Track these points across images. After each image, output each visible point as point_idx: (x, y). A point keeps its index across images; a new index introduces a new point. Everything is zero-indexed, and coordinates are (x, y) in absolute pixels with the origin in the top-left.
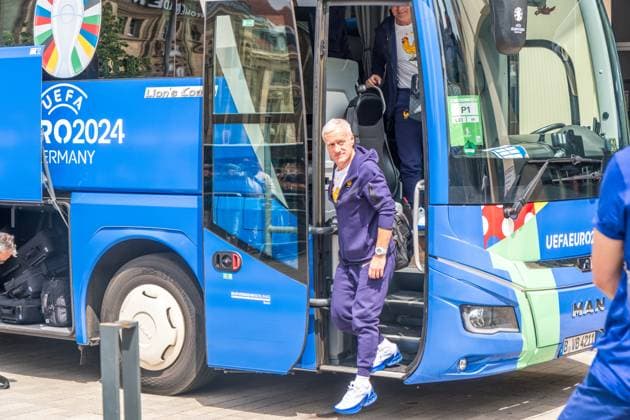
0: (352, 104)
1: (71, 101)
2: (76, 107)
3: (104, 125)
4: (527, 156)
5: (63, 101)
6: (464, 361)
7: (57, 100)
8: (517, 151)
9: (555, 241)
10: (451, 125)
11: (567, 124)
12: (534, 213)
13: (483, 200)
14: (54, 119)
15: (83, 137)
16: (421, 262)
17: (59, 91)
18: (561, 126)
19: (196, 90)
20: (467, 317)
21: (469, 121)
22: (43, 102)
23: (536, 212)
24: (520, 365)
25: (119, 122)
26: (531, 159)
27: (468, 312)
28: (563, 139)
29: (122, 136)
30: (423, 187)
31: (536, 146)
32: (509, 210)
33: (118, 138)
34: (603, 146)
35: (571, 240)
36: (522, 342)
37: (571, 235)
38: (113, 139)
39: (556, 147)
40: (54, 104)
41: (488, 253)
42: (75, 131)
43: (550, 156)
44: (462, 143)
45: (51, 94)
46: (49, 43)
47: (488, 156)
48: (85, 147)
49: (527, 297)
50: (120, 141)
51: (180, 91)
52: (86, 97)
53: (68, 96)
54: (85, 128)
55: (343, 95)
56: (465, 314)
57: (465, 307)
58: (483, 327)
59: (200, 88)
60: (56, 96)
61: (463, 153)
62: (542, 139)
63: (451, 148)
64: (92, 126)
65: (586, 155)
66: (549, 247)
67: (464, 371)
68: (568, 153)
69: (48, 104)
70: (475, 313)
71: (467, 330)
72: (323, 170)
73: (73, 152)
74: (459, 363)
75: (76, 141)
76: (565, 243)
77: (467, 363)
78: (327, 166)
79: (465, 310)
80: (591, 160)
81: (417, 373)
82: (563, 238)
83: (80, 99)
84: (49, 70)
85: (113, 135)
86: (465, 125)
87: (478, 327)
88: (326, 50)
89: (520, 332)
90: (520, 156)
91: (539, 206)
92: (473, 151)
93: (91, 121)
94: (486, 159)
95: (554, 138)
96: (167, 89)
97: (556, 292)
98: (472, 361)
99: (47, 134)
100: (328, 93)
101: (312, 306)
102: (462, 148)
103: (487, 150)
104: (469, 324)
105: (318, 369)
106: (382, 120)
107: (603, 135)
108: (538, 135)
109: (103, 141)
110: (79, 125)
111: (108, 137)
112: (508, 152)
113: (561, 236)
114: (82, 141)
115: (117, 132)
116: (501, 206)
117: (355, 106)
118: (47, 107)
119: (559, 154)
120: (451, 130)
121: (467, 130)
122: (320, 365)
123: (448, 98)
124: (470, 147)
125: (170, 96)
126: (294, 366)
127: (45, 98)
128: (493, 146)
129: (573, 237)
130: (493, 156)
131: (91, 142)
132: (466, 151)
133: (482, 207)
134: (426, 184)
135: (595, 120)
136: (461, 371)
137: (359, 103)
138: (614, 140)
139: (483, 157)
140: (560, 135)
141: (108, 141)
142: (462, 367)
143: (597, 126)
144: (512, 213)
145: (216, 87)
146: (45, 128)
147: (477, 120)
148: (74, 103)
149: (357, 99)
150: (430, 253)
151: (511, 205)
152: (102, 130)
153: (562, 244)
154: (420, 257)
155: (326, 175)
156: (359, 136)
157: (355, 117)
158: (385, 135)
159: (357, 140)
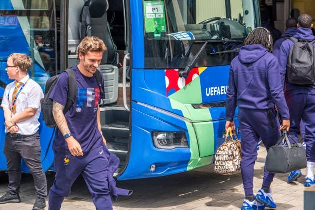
0: (87, 4)
4: (194, 38)
6: (154, 166)
8: (188, 36)
9: (212, 92)
10: (146, 19)
11: (222, 18)
12: (198, 75)
13: (167, 66)
16: (128, 104)
18: (218, 19)
20: (156, 139)
21: (158, 17)
23: (200, 73)
24: (189, 169)
26: (196, 40)
27: (157, 136)
28: (217, 28)
30: (129, 58)
31: (201, 32)
32: (182, 73)
34: (244, 32)
35: (222, 90)
36: (190, 154)
37: (222, 87)
39: (213, 33)
41: (169, 99)
43: (209, 38)
44: (154, 31)
47: (170, 39)
49: (193, 126)
56: (155, 137)
57: (154, 133)
58: (166, 145)
61: (154, 37)
62: (205, 27)
63: (146, 34)
65: (232, 38)
66: (208, 95)
67: (154, 172)
68: (221, 37)
70: (161, 136)
71: (156, 147)
72: (67, 46)
74: (151, 168)
76: (219, 92)
77: (156, 168)
78: (69, 44)
79: (155, 134)
80: (235, 41)
81: (125, 174)
82: (217, 90)
86: (156, 19)
87: (163, 145)
89: (189, 148)
90: (190, 39)
91: (201, 70)
92: (160, 36)
94: (169, 41)
95: (212, 27)
97: (212, 123)
98: (159, 166)
102: (153, 33)
103: (169, 35)
104: (157, 143)
106: (106, 16)
107: (245, 24)
108: (203, 25)
112: (183, 36)
113: (216, 88)
116: (177, 70)
117: (88, 6)
119: (215, 37)
120: (146, 23)
121: (156, 22)
123: (144, 2)
124: (158, 33)
126: (50, 169)
128: (173, 32)
129: (223, 89)
130: (174, 39)
132: (156, 36)
133: (166, 71)
134: (131, 56)
135: (240, 15)
136: (152, 172)
137: (91, 3)
138: (251, 28)
139: (166, 39)
140: (215, 25)
142: (153, 170)
143: (241, 18)
144: (184, 74)
147: (163, 16)
150: (133, 99)
151: (183, 69)
153: (216, 93)
154: (127, 101)
155: (70, 49)
156: (91, 25)
157: (89, 12)
158: (108, 23)
159: (90, 28)
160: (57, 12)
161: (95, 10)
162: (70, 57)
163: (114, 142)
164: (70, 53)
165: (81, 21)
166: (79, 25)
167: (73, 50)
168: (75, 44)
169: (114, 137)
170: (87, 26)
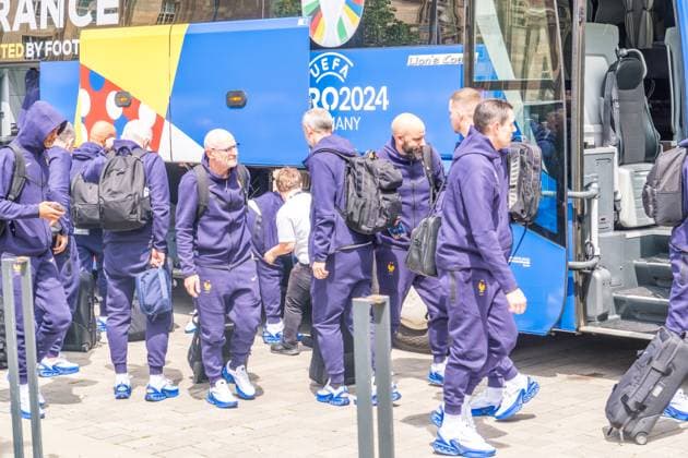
0: (612, 68)
1: (337, 70)
2: (342, 75)
3: (369, 93)
5: (330, 70)
7: (325, 69)
14: (321, 86)
15: (349, 104)
17: (326, 59)
19: (457, 58)
22: (312, 71)
25: (384, 89)
29: (386, 102)
33: (382, 106)
38: (377, 106)
40: (322, 72)
42: (342, 98)
45: (319, 63)
46: (316, 13)
48: (351, 113)
50: (385, 108)
51: (442, 59)
52: (352, 65)
53: (335, 64)
54: (351, 95)
55: (603, 59)
59: (461, 55)
60: (324, 65)
64: (357, 93)
69: (315, 72)
72: (582, 134)
73: (340, 119)
75: (343, 108)
78: (585, 131)
83: (346, 68)
84: (317, 40)
85: (378, 102)
88: (585, 16)
93: (357, 89)
96: (429, 56)
99: (315, 101)
100: (587, 58)
101: (571, 269)
105: (577, 330)
106: (642, 85)
109: (368, 107)
110: (345, 93)
111: (373, 104)
114: (348, 108)
115: (381, 99)
117: (615, 71)
118: (315, 75)
122: (579, 326)
125: (432, 64)
126: (554, 327)
127: (312, 67)
131: (357, 108)
137: (619, 67)
141: (373, 108)
145: (476, 55)
146: (313, 96)
148: (341, 71)
149: (616, 63)
152: (367, 97)
155: (585, 140)
156: (619, 101)
157: (615, 81)
158: (645, 98)
159: (617, 105)
160: (566, 81)
161: (624, 78)
162: (586, 151)
163: (656, 285)
164: (585, 146)
165: (603, 95)
166: (599, 100)
167: (590, 140)
168: (592, 131)
169: (656, 278)
170: (612, 102)
